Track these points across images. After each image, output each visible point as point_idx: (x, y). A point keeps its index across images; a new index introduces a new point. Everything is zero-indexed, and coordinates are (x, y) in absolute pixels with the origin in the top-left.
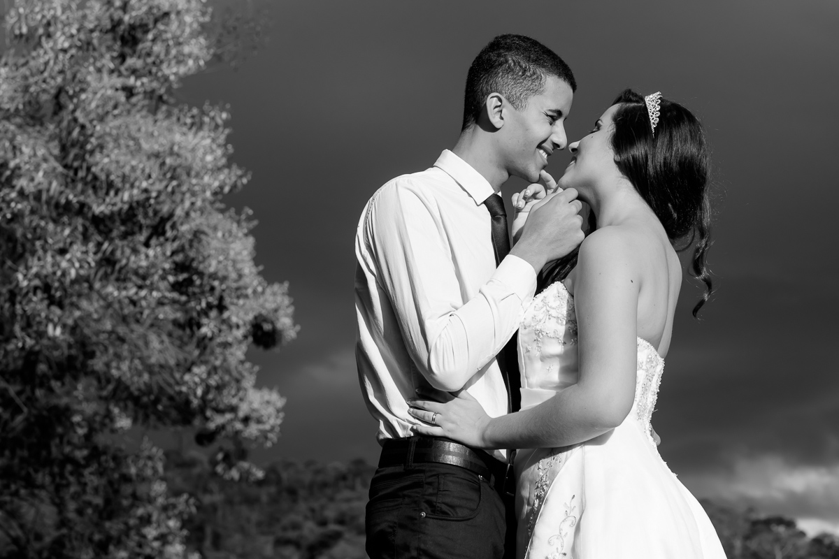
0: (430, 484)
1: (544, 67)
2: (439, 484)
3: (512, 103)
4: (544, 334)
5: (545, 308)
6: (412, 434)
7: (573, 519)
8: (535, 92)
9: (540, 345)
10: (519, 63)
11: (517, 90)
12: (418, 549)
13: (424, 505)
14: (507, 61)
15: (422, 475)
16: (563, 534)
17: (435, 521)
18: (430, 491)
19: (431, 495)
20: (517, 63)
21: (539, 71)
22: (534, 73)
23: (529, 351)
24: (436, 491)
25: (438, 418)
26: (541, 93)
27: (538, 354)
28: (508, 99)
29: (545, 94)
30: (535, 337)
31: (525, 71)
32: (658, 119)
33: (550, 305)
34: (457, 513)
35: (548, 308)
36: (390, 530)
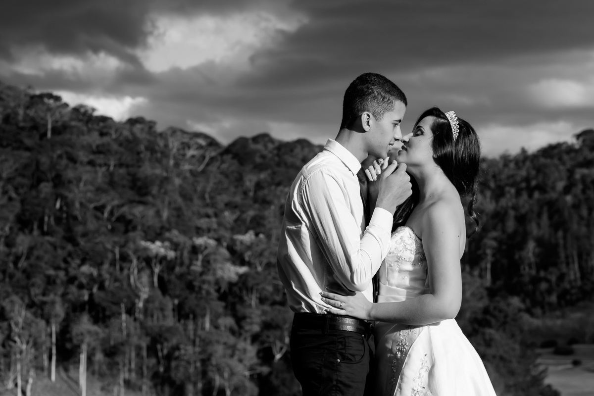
0: (341, 343)
1: (394, 95)
2: (345, 342)
3: (375, 117)
4: (403, 259)
5: (403, 244)
6: (326, 313)
7: (427, 368)
8: (389, 110)
9: (399, 264)
10: (380, 93)
11: (379, 109)
12: (337, 380)
13: (338, 355)
14: (373, 92)
15: (335, 337)
16: (421, 376)
17: (345, 364)
18: (340, 346)
19: (341, 349)
20: (379, 94)
21: (391, 98)
22: (389, 100)
23: (391, 266)
24: (343, 347)
25: (343, 305)
26: (392, 110)
27: (397, 269)
28: (373, 114)
29: (394, 111)
30: (397, 260)
31: (384, 98)
32: (458, 134)
33: (406, 242)
34: (355, 358)
35: (405, 244)
36: (318, 369)
